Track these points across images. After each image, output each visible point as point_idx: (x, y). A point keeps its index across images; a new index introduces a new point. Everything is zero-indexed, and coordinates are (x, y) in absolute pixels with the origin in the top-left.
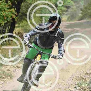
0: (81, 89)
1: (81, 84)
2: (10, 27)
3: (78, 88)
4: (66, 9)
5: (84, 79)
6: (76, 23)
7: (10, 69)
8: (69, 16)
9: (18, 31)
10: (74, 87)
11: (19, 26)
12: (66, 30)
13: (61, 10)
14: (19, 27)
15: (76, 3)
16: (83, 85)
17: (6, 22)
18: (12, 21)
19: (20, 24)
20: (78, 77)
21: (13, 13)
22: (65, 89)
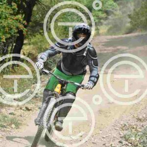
0: (130, 145)
1: (130, 136)
2: (14, 44)
3: (124, 142)
4: (106, 16)
5: (133, 128)
6: (121, 37)
7: (15, 113)
8: (109, 26)
9: (28, 51)
10: (118, 141)
11: (30, 42)
12: (105, 50)
13: (97, 16)
14: (29, 44)
15: (121, 6)
16: (133, 139)
17: (9, 36)
18: (18, 35)
19: (30, 39)
20: (125, 125)
21: (20, 22)
22: (104, 144)
